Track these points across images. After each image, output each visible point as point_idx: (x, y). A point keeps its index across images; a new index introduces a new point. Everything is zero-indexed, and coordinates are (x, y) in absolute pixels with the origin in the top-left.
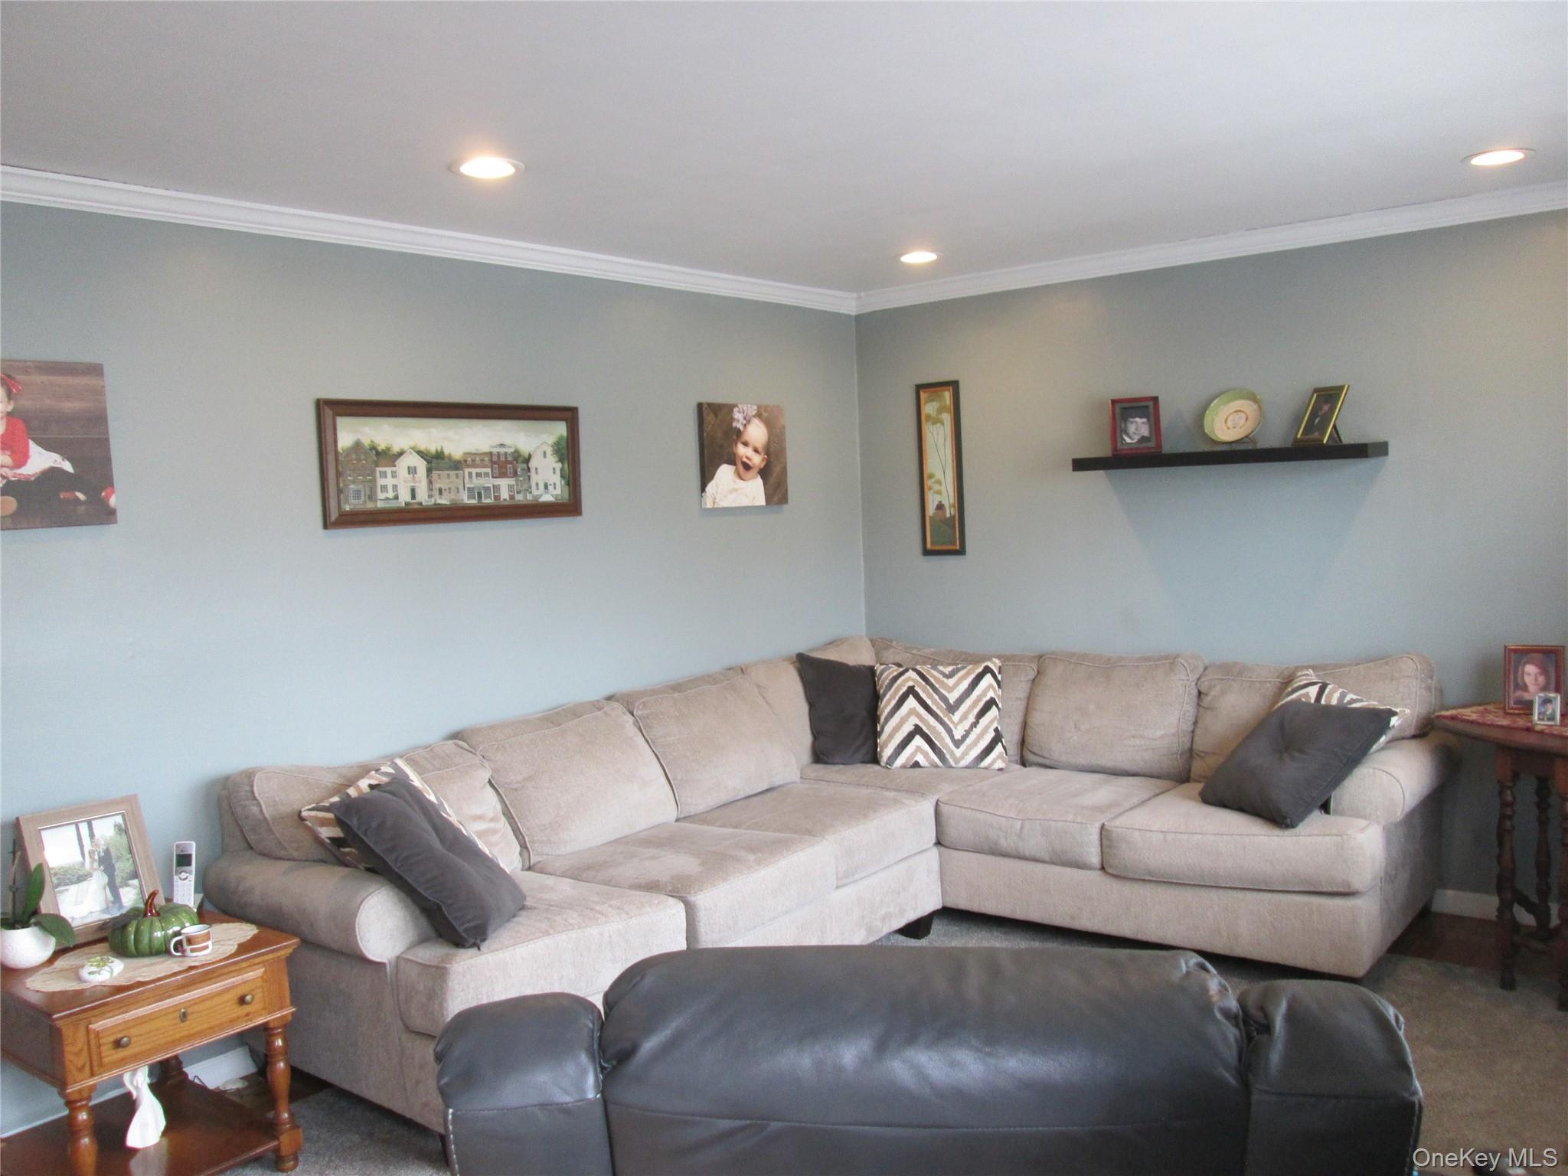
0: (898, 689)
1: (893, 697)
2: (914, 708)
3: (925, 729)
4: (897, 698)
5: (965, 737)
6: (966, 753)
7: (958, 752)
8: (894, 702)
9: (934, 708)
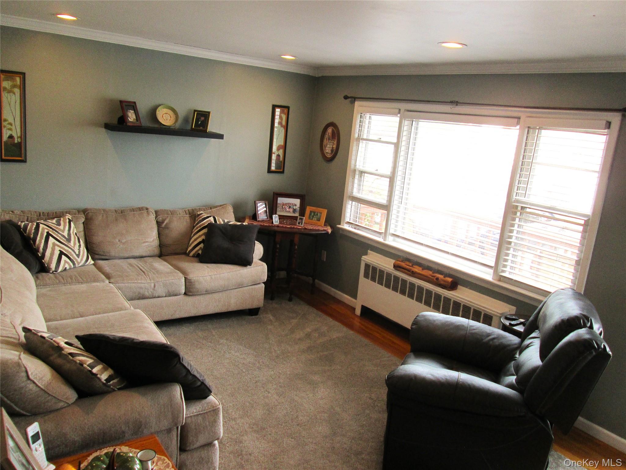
0: (42, 234)
1: (41, 238)
2: (54, 242)
3: (64, 251)
4: (44, 239)
5: (79, 252)
6: (82, 260)
7: (79, 260)
8: (43, 241)
9: (62, 241)
